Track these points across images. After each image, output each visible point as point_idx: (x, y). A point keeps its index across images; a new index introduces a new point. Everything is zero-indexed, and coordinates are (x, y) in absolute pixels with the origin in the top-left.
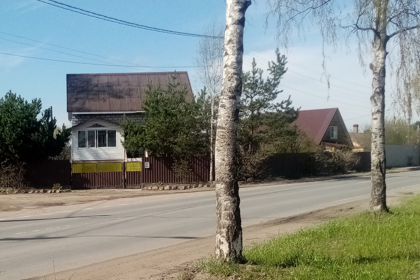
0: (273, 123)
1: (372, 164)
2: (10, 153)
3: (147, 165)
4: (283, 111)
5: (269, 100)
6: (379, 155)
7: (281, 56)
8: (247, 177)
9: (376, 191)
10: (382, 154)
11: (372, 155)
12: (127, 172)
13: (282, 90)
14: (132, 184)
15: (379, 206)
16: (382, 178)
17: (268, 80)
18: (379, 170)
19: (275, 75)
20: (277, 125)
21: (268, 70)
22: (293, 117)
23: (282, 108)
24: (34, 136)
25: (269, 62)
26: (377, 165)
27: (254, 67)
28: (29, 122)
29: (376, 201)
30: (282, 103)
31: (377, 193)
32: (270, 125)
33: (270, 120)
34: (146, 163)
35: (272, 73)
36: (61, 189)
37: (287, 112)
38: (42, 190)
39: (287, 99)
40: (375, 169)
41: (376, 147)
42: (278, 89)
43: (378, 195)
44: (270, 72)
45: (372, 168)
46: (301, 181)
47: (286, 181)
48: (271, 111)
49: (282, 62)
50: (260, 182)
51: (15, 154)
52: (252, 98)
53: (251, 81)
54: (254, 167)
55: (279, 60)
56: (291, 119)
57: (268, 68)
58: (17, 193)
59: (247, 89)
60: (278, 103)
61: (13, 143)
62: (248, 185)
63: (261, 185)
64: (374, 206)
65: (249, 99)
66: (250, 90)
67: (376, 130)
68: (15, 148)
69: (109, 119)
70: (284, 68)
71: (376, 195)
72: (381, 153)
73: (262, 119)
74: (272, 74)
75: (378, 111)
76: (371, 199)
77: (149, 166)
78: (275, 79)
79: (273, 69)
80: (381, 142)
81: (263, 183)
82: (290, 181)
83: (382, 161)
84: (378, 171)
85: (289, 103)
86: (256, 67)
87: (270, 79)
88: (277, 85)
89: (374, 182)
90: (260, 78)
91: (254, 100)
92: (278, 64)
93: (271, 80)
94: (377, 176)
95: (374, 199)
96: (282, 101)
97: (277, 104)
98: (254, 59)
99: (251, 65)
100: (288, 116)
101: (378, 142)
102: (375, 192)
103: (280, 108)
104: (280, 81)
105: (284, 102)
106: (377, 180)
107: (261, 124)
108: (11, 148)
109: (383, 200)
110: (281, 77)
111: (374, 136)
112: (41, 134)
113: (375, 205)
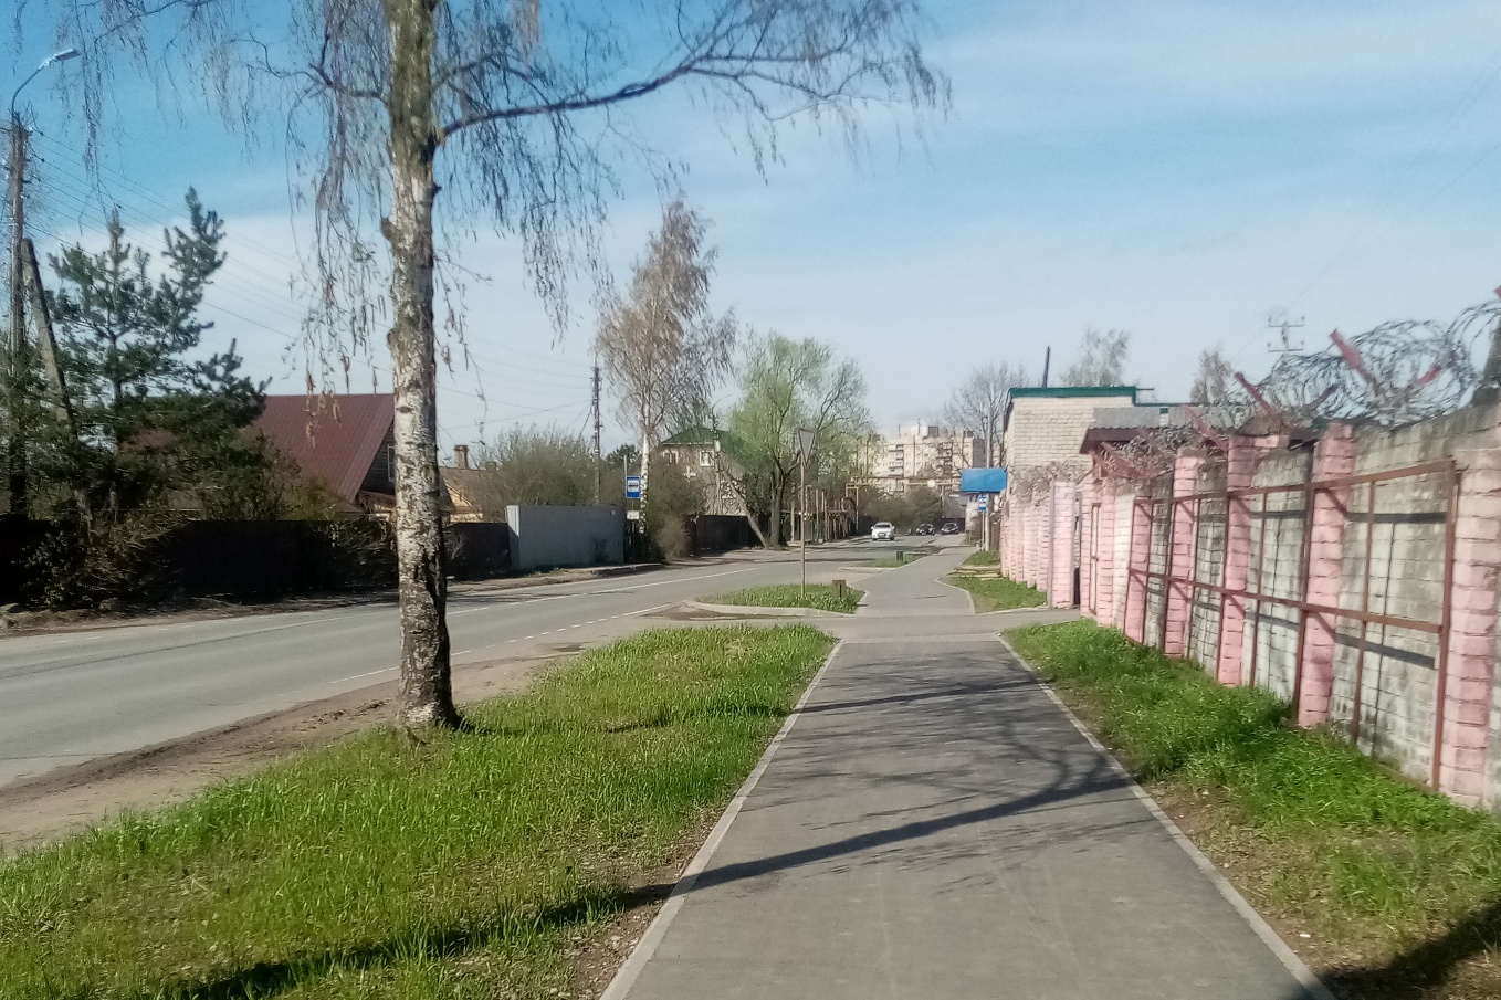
0: (183, 423)
1: (401, 565)
4: (216, 386)
5: (172, 349)
6: (421, 533)
7: (204, 214)
8: (99, 597)
9: (416, 655)
10: (433, 532)
11: (399, 532)
13: (210, 321)
15: (426, 707)
16: (434, 612)
17: (165, 285)
18: (422, 585)
19: (188, 273)
20: (198, 429)
21: (165, 253)
22: (249, 407)
23: (213, 376)
25: (166, 231)
26: (417, 568)
27: (114, 238)
29: (416, 691)
30: (214, 361)
31: (419, 665)
32: (175, 427)
33: (174, 415)
35: (176, 264)
37: (228, 393)
39: (227, 352)
40: (411, 581)
41: (410, 508)
42: (200, 315)
43: (422, 671)
44: (171, 260)
45: (402, 579)
46: (280, 608)
47: (234, 607)
48: (181, 386)
49: (209, 231)
50: (146, 612)
52: (114, 338)
53: (107, 282)
54: (120, 564)
55: (199, 227)
56: (241, 413)
57: (166, 249)
59: (94, 308)
60: (199, 360)
62: (103, 622)
63: (144, 620)
64: (410, 708)
65: (106, 343)
66: (105, 313)
67: (408, 447)
70: (215, 253)
71: (416, 671)
72: (428, 528)
73: (149, 410)
74: (178, 267)
75: (414, 384)
76: (402, 685)
78: (185, 284)
79: (179, 253)
80: (427, 489)
82: (245, 608)
83: (431, 554)
84: (420, 590)
85: (232, 363)
86: (124, 241)
87: (170, 283)
88: (195, 303)
89: (407, 626)
90: (143, 275)
91: (121, 345)
92: (194, 237)
93: (174, 287)
94: (419, 607)
95: (409, 683)
96: (212, 356)
97: (199, 363)
100: (232, 403)
101: (417, 490)
102: (413, 662)
103: (205, 379)
104: (205, 292)
105: (219, 358)
106: (419, 617)
107: (149, 424)
109: (439, 688)
110: (208, 279)
111: (404, 469)
113: (415, 705)
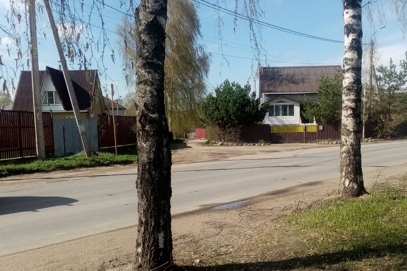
0: (403, 100)
2: (232, 120)
3: (321, 128)
5: (401, 85)
8: (387, 136)
12: (307, 132)
14: (310, 140)
19: (405, 69)
24: (247, 109)
25: (400, 60)
27: (391, 64)
28: (244, 100)
32: (401, 102)
33: (401, 99)
34: (320, 126)
36: (264, 143)
38: (252, 144)
48: (402, 92)
50: (396, 139)
51: (235, 120)
52: (389, 84)
53: (389, 73)
57: (400, 64)
58: (236, 146)
59: (385, 78)
61: (234, 113)
65: (387, 85)
66: (388, 79)
68: (236, 116)
69: (289, 97)
74: (403, 68)
77: (322, 128)
79: (403, 65)
81: (398, 140)
87: (402, 72)
90: (395, 71)
98: (391, 58)
99: (389, 63)
107: (396, 101)
108: (233, 116)
112: (252, 107)
